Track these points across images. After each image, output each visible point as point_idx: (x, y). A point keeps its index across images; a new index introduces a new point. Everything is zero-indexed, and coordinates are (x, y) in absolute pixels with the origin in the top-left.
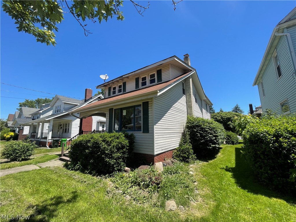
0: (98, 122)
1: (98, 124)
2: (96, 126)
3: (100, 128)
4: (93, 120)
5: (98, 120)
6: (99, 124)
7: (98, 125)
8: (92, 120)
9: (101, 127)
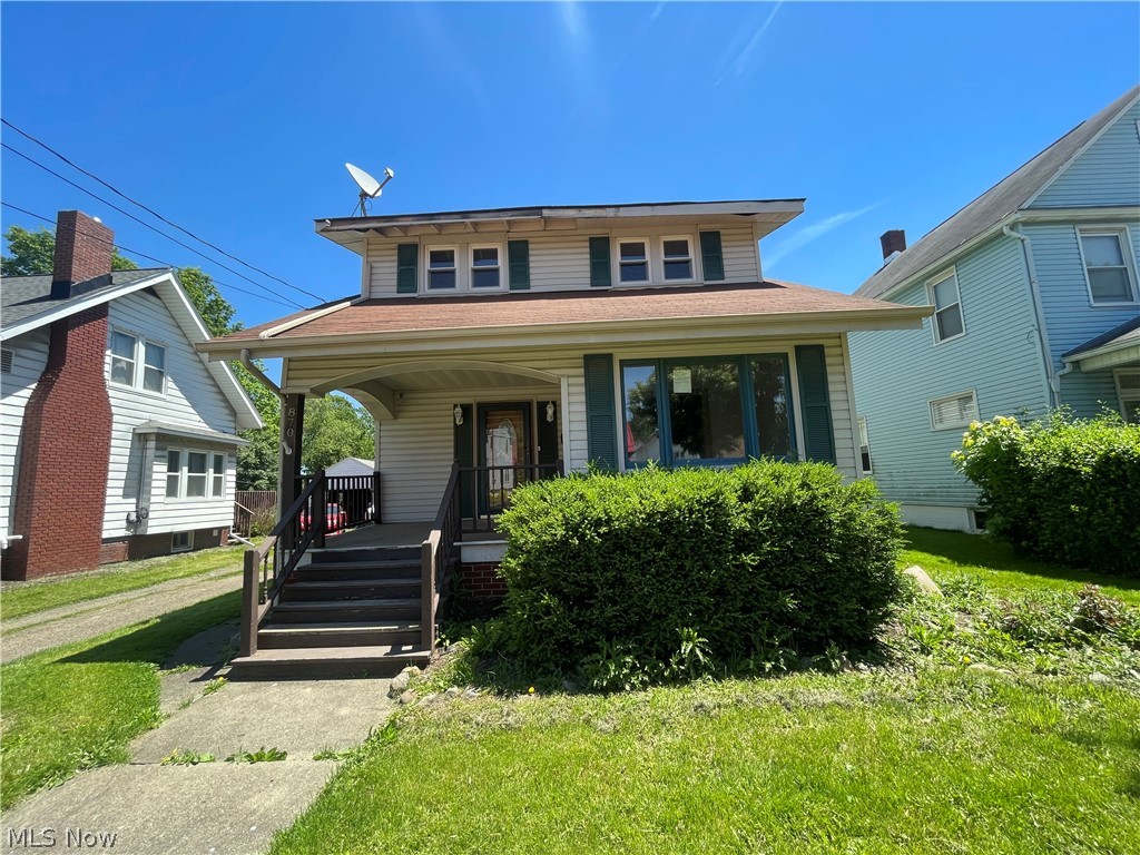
0: (140, 438)
1: (137, 445)
2: (126, 459)
3: (155, 468)
4: (115, 418)
5: (138, 422)
6: (144, 449)
7: (139, 453)
8: (111, 422)
9: (165, 468)
